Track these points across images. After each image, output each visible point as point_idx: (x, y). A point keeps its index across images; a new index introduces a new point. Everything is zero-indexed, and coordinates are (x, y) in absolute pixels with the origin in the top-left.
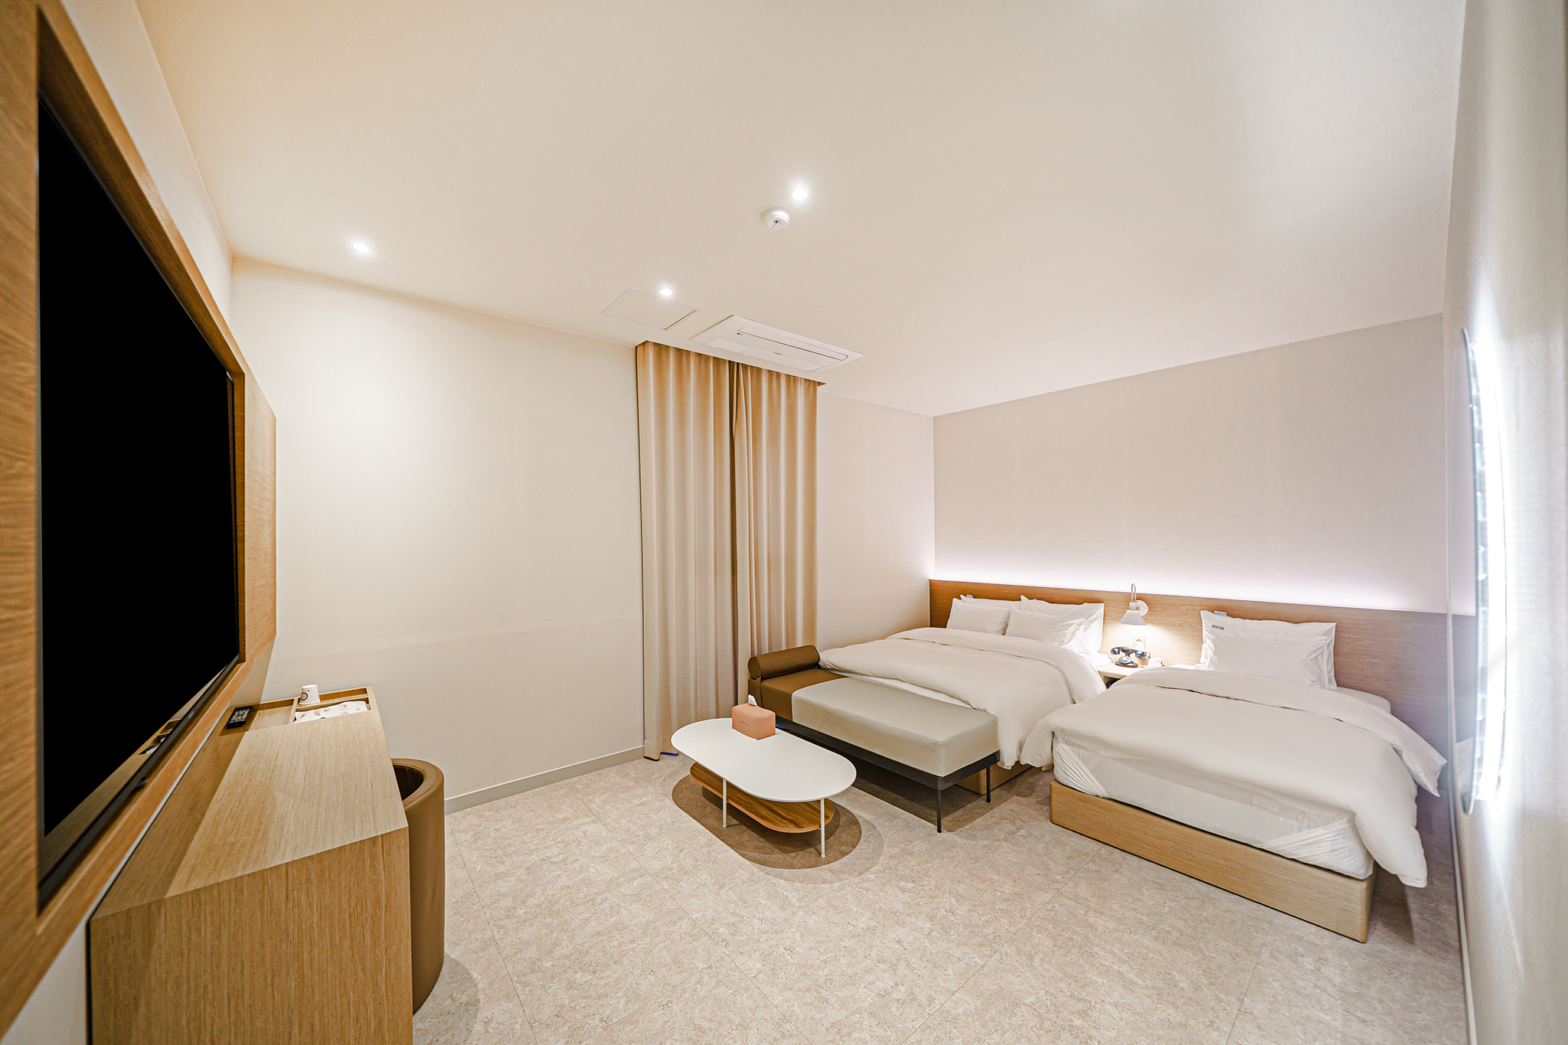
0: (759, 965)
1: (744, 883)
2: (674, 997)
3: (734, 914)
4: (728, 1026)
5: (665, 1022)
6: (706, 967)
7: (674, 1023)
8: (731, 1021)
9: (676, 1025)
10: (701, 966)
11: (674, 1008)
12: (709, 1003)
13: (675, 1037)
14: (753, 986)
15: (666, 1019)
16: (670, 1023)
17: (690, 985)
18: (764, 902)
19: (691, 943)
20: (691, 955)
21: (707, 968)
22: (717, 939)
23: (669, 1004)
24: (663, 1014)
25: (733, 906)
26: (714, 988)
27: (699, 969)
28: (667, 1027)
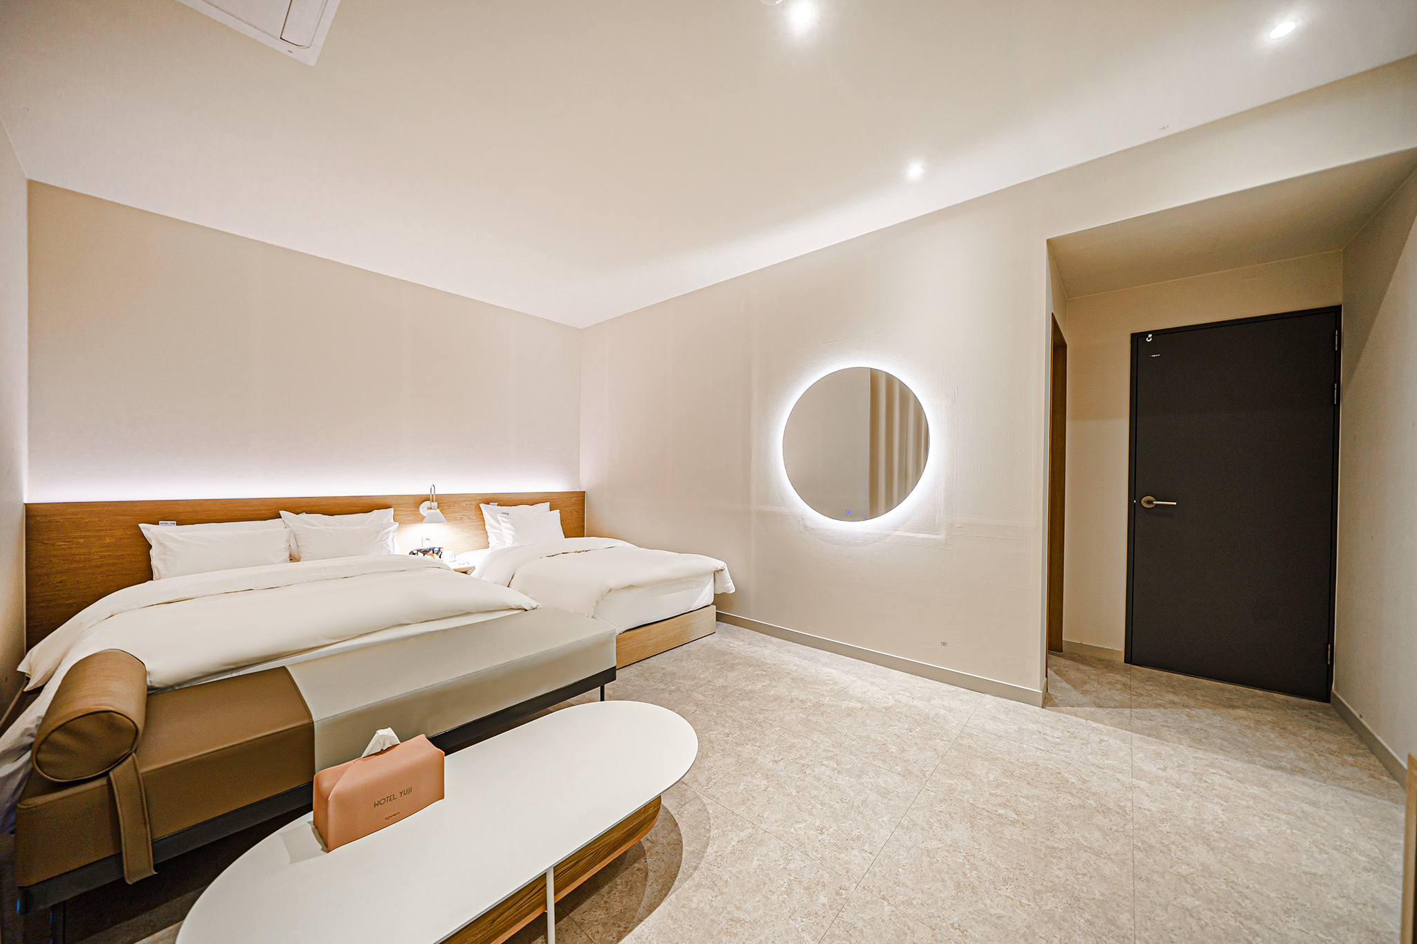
0: (855, 852)
1: (722, 894)
2: (944, 924)
3: (789, 892)
4: (937, 865)
5: (977, 922)
6: (886, 903)
7: (970, 913)
8: (931, 864)
9: (971, 909)
10: (887, 909)
11: (956, 919)
12: (927, 887)
13: (982, 906)
14: (882, 853)
15: (973, 923)
16: (975, 917)
17: (919, 912)
18: (755, 863)
19: (862, 932)
20: (879, 925)
21: (888, 901)
22: (840, 902)
23: (956, 925)
24: (971, 928)
25: (774, 897)
26: (907, 887)
27: (893, 908)
28: (980, 919)
